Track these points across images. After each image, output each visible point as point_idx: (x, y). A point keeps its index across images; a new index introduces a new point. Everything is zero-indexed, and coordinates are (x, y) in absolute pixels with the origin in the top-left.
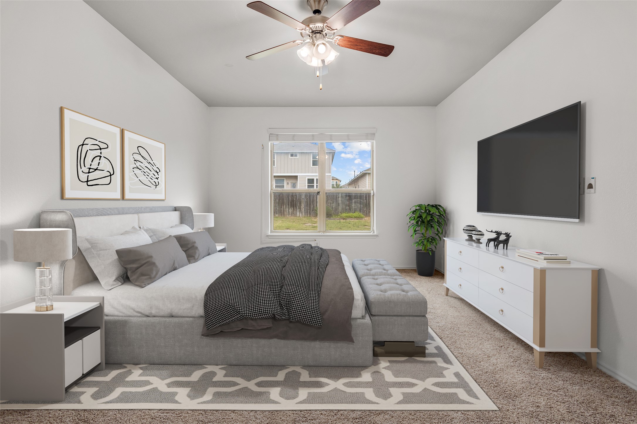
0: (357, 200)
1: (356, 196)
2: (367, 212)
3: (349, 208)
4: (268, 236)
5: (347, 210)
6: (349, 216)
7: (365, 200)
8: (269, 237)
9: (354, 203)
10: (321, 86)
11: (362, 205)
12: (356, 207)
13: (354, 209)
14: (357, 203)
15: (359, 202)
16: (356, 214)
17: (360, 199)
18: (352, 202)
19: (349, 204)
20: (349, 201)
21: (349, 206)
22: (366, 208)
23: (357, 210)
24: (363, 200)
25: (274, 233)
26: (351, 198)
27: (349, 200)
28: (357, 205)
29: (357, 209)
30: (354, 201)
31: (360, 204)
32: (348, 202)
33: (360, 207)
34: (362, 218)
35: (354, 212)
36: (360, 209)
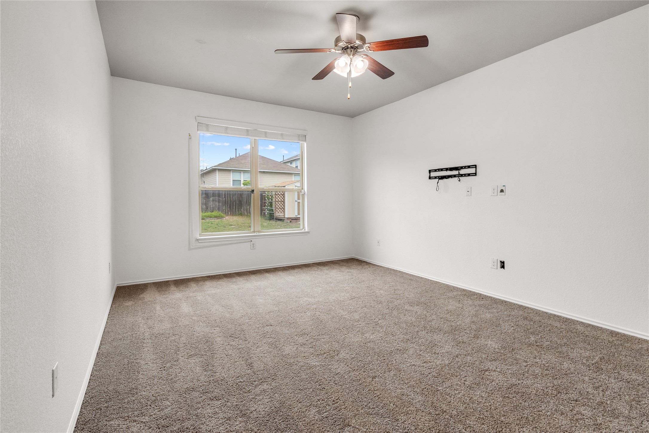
0: (215, 199)
1: (214, 193)
2: (227, 211)
3: (206, 207)
4: (197, 240)
5: (203, 209)
6: (208, 216)
7: (224, 198)
8: (199, 242)
9: (212, 201)
10: (349, 96)
11: (220, 204)
12: (214, 206)
13: (212, 207)
14: (215, 201)
15: (217, 200)
16: (215, 213)
17: (218, 197)
18: (209, 201)
19: (206, 202)
20: (206, 199)
21: (206, 205)
22: (226, 207)
23: (215, 209)
24: (222, 198)
25: (203, 236)
26: (208, 196)
27: (206, 197)
28: (215, 204)
29: (215, 207)
30: (211, 199)
31: (219, 202)
32: (205, 201)
33: (218, 206)
34: (223, 217)
35: (212, 212)
36: (218, 208)
